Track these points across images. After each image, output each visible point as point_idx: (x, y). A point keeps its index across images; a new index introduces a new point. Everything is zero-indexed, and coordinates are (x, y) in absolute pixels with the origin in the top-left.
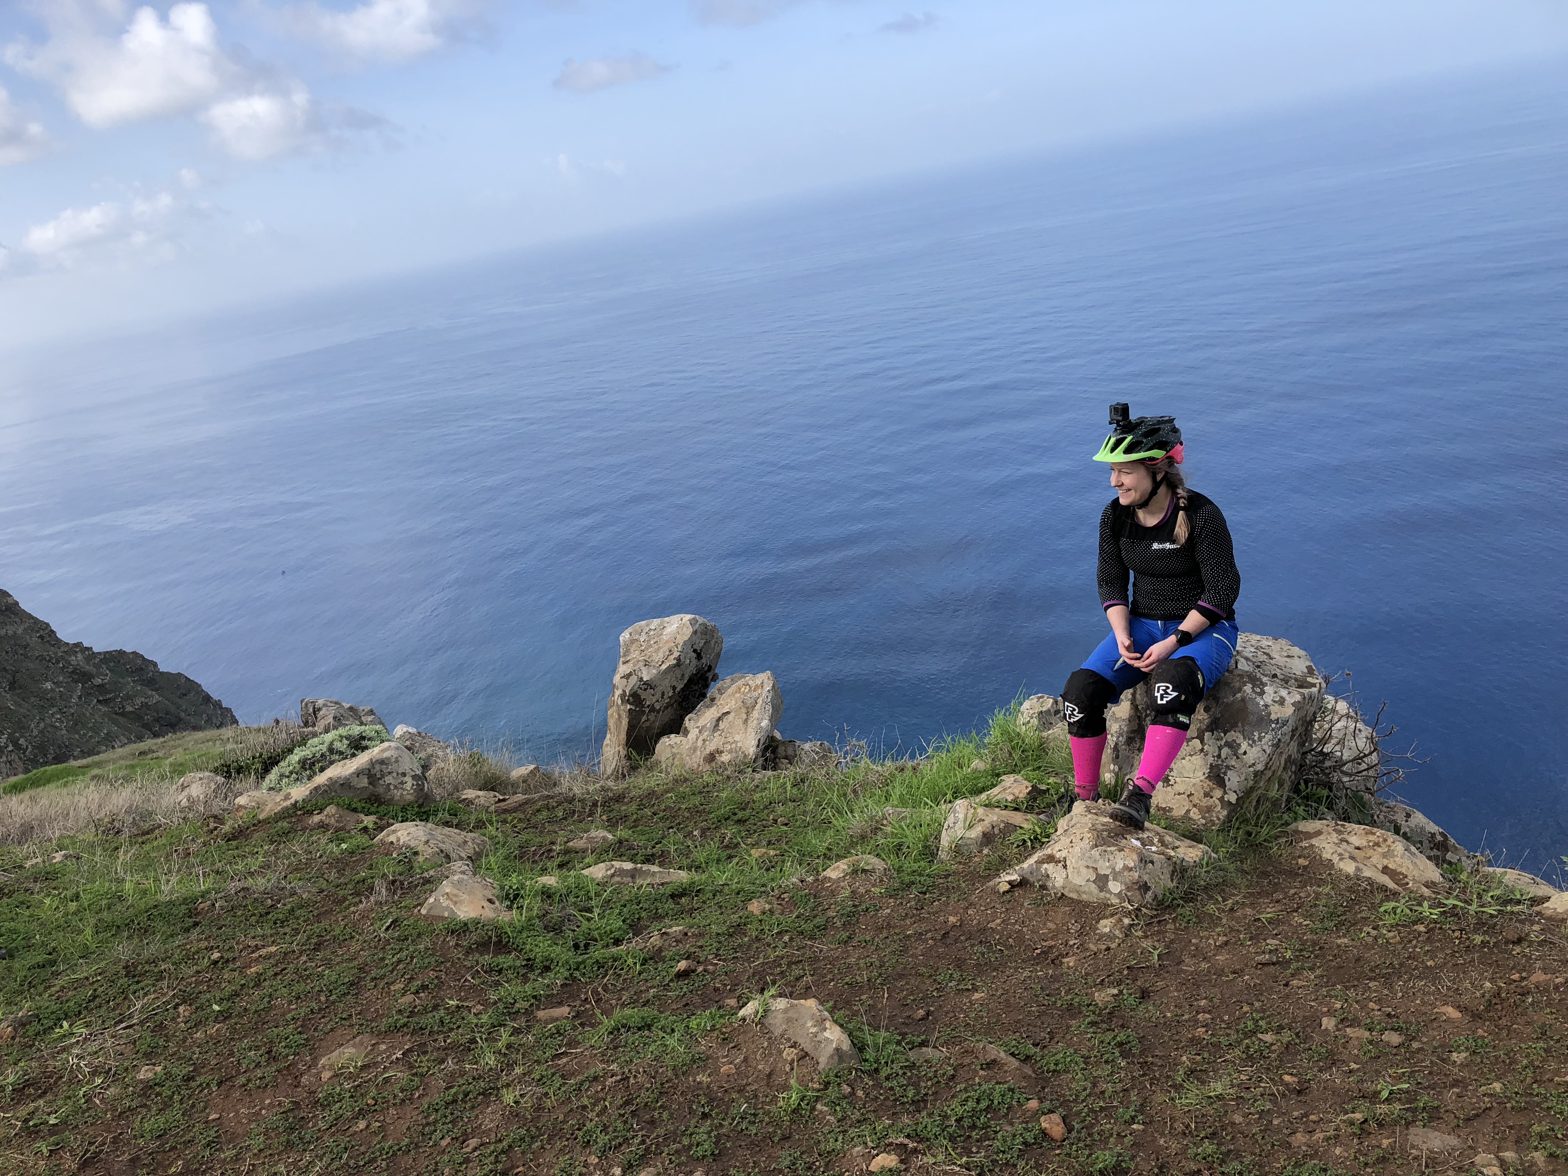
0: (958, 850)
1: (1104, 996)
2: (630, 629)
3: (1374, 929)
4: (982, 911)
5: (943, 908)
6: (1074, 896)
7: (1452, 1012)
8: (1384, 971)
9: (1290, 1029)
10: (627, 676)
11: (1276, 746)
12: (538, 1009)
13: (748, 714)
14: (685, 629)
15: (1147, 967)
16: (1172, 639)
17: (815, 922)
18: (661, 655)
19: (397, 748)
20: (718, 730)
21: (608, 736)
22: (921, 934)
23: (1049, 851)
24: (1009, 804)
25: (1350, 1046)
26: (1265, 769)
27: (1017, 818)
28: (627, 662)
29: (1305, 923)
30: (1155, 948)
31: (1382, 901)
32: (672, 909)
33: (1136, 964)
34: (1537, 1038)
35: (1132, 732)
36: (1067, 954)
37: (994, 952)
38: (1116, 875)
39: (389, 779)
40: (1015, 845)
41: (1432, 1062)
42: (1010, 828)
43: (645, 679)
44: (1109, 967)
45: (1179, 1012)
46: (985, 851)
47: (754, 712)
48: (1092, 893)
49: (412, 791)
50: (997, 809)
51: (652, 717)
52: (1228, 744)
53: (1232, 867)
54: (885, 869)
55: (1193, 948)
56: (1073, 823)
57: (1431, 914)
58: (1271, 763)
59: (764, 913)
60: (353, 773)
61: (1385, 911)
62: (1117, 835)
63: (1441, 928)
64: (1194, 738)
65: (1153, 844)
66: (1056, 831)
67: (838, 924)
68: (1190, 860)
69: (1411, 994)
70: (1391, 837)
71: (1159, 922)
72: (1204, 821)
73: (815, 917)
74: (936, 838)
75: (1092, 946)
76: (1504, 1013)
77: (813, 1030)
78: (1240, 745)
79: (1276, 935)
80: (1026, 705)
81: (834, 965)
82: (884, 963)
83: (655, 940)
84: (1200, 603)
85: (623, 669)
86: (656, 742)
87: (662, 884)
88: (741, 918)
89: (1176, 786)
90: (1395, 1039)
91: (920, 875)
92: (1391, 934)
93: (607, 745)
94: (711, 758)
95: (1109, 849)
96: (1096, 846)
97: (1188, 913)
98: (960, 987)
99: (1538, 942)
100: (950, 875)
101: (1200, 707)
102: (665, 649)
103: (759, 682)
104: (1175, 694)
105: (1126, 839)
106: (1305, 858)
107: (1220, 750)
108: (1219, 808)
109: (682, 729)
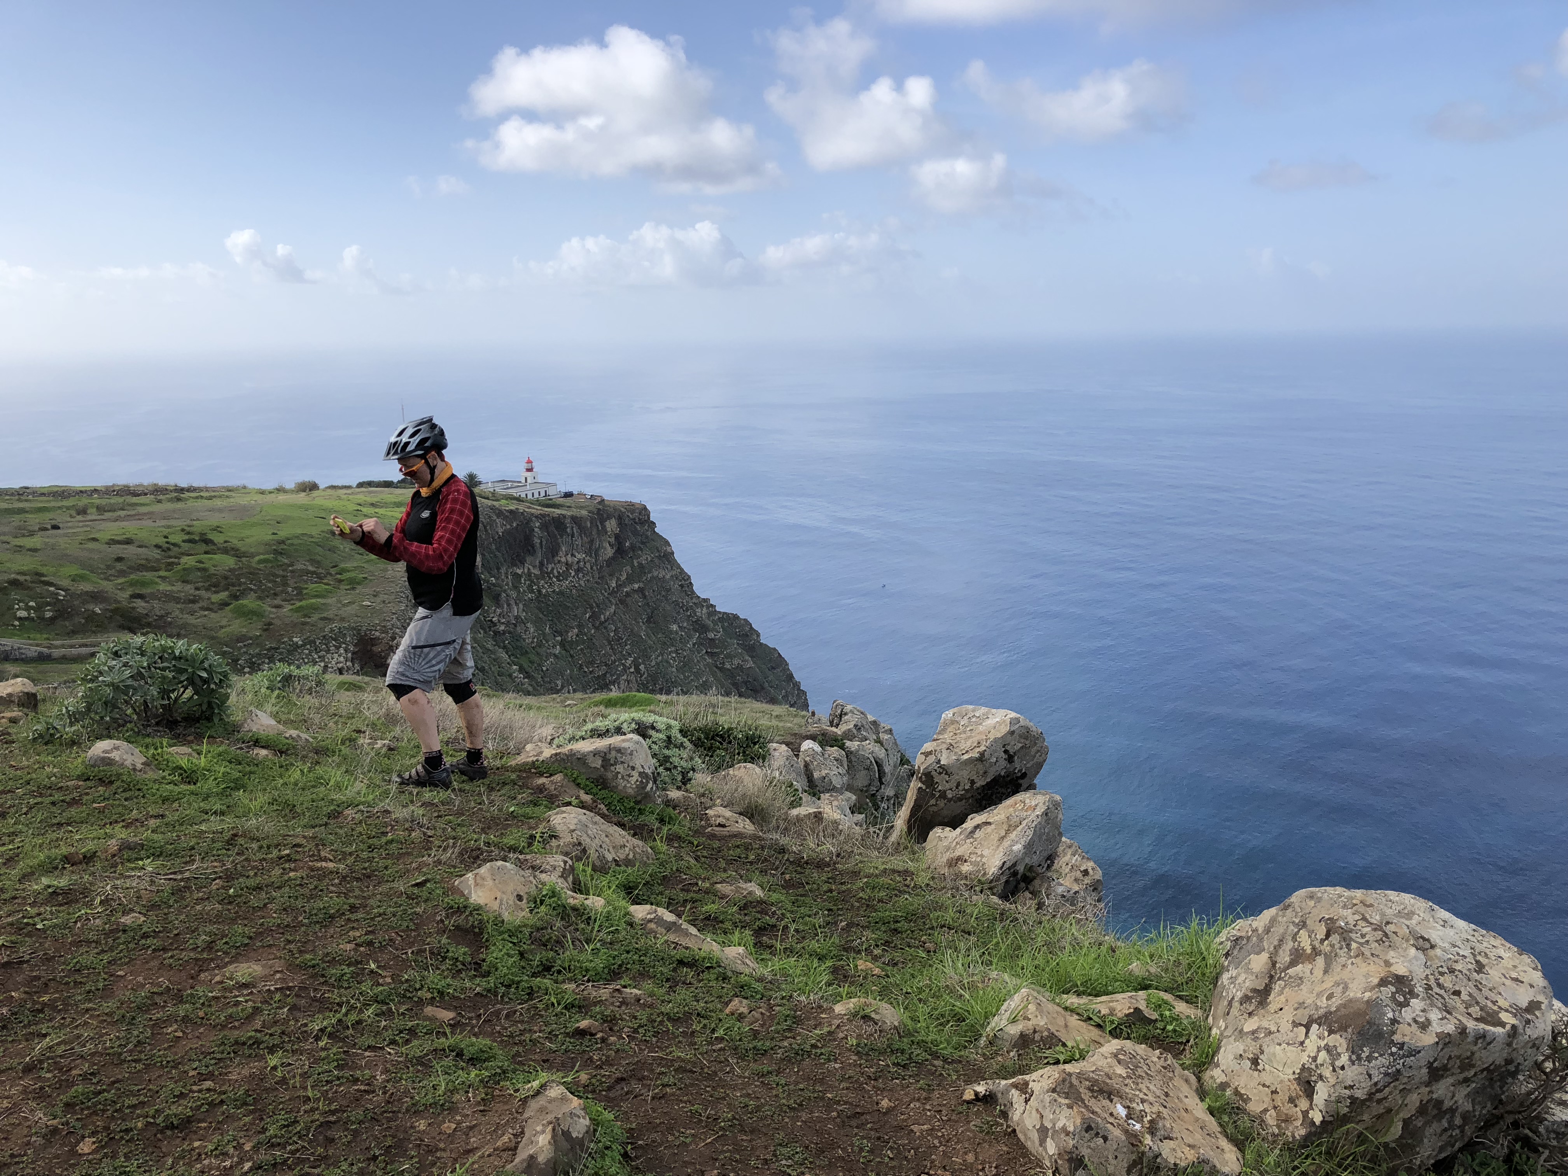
0: (992, 1040)
4: (925, 1109)
6: (1021, 1137)
10: (929, 753)
11: (1395, 1076)
12: (432, 1004)
13: (1008, 832)
14: (1003, 726)
17: (761, 1044)
18: (969, 744)
20: (973, 837)
24: (1095, 1018)
26: (1365, 1100)
28: (937, 740)
39: (620, 768)
40: (1046, 1061)
43: (942, 763)
46: (1012, 1053)
47: (1015, 832)
48: (1035, 1143)
49: (634, 786)
50: (1076, 1018)
52: (1328, 1049)
58: (1383, 1094)
59: (733, 1015)
62: (1101, 1091)
64: (1301, 1025)
65: (1139, 1120)
72: (1276, 1131)
78: (1341, 1054)
85: (928, 746)
86: (932, 830)
89: (1263, 1073)
93: (899, 816)
94: (955, 862)
95: (1060, 1100)
102: (975, 739)
103: (1034, 803)
105: (1111, 1101)
107: (1319, 1051)
108: (1298, 1123)
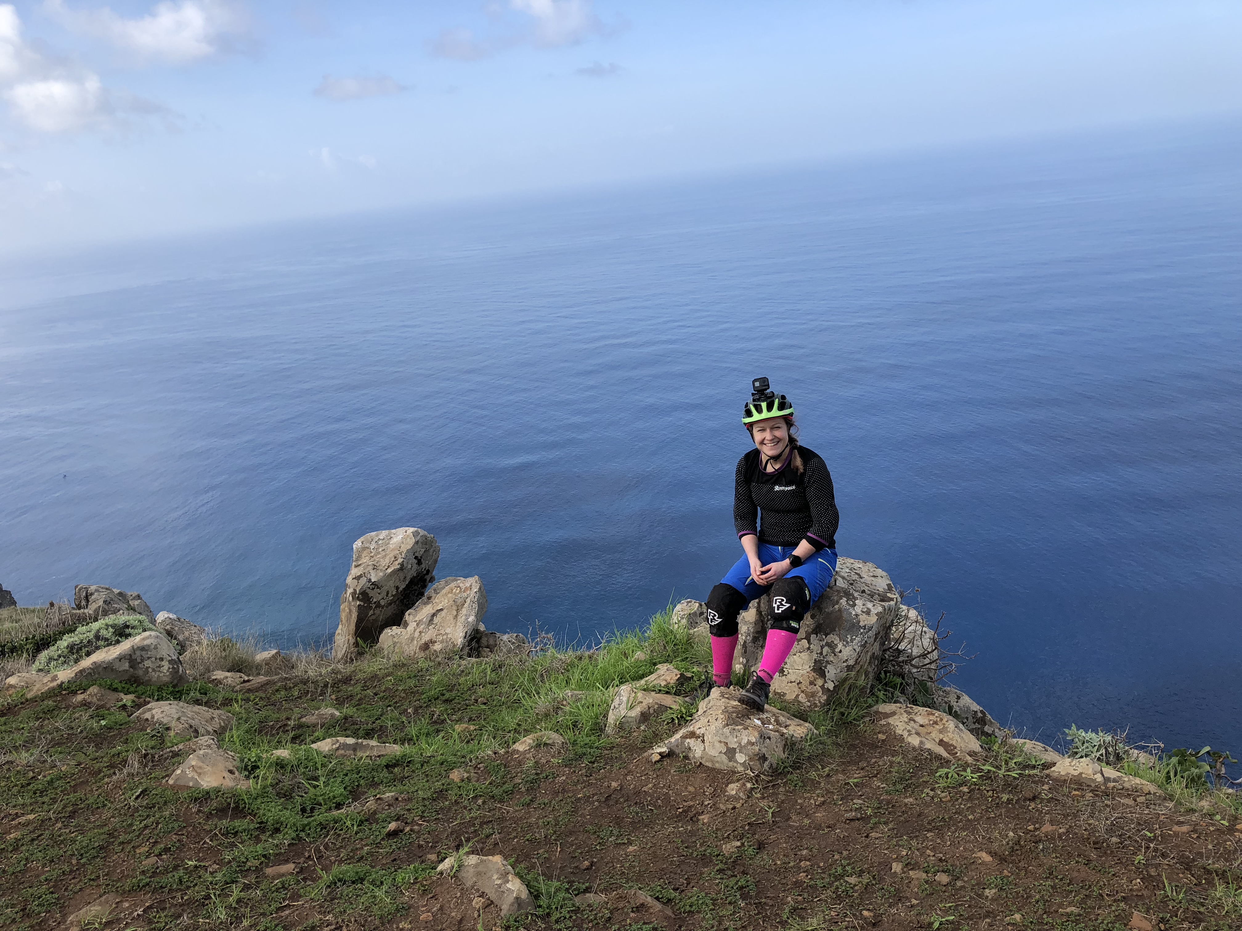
0: (621, 726)
1: (730, 847)
2: (362, 539)
3: (932, 790)
4: (638, 777)
5: (608, 774)
6: (709, 764)
7: (986, 857)
8: (938, 824)
9: (868, 873)
10: (358, 578)
11: (864, 646)
12: (267, 866)
13: (458, 610)
14: (408, 540)
15: (764, 823)
16: (787, 561)
17: (504, 788)
18: (388, 560)
19: (157, 637)
20: (433, 624)
21: (340, 627)
22: (589, 797)
23: (691, 729)
24: (662, 689)
25: (912, 886)
26: (855, 664)
27: (668, 700)
28: (360, 565)
29: (882, 786)
30: (770, 808)
31: (938, 768)
32: (387, 778)
33: (755, 821)
34: (1046, 878)
35: (757, 632)
36: (702, 812)
37: (646, 811)
38: (742, 748)
39: (147, 663)
40: (666, 723)
41: (971, 897)
42: (663, 708)
43: (373, 581)
44: (734, 823)
45: (787, 860)
46: (642, 728)
47: (463, 610)
48: (723, 763)
49: (168, 674)
50: (653, 693)
51: (378, 611)
52: (828, 644)
53: (829, 741)
54: (563, 743)
55: (798, 807)
56: (710, 705)
57: (972, 778)
58: (859, 659)
59: (463, 781)
60: (117, 658)
61: (940, 776)
62: (743, 716)
63: (979, 789)
64: (802, 639)
65: (770, 723)
66: (697, 711)
67: (523, 789)
68: (798, 736)
69: (957, 842)
70: (946, 717)
71: (774, 786)
72: (809, 704)
73: (504, 784)
74: (604, 716)
75: (721, 806)
76: (1022, 857)
77: (499, 882)
78: (836, 645)
79: (861, 796)
80: (679, 607)
81: (518, 824)
82: (558, 821)
83: (371, 804)
84: (809, 534)
85: (355, 572)
86: (380, 633)
87: (379, 756)
88: (443, 785)
89: (789, 676)
90: (943, 878)
91: (591, 747)
92: (943, 794)
93: (339, 634)
94: (426, 647)
95: (737, 728)
96: (727, 725)
97: (795, 778)
98: (619, 841)
99: (1047, 799)
100: (614, 747)
101: (808, 616)
102: (392, 555)
103: (468, 585)
104: (788, 605)
105: (750, 719)
106: (884, 733)
107: (822, 648)
108: (820, 694)
109: (403, 622)
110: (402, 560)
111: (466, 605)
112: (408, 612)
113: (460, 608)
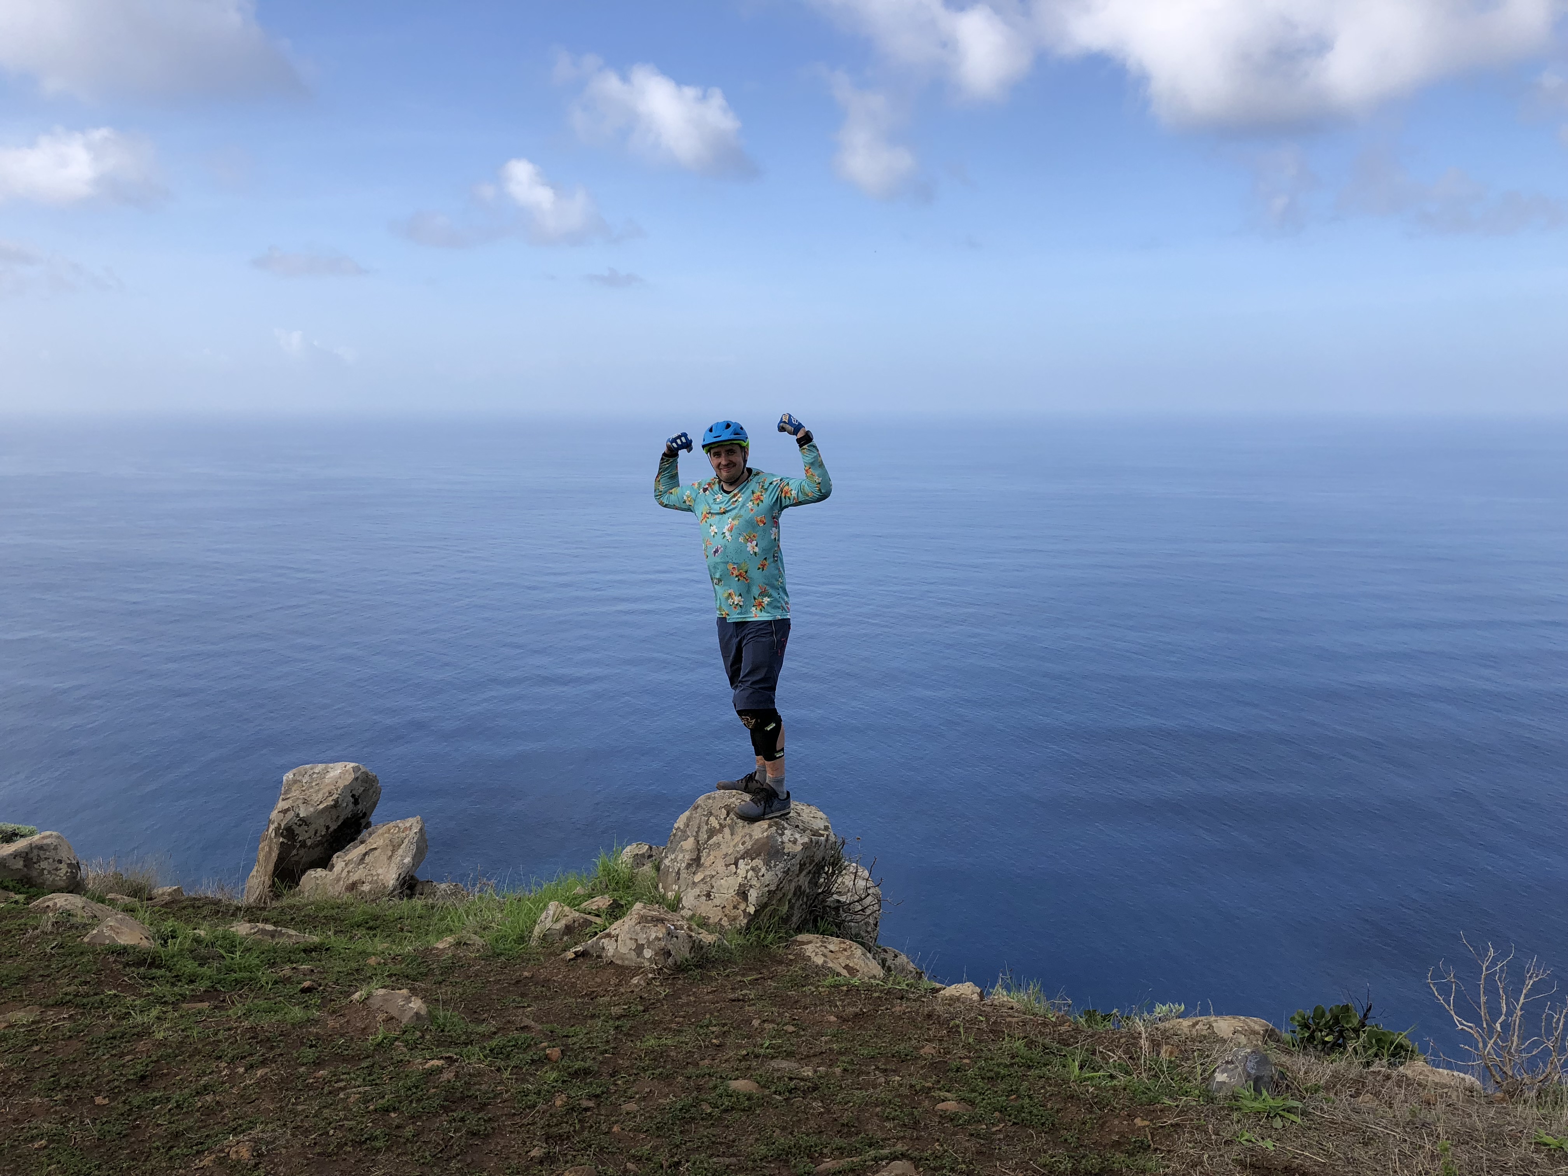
0: (544, 937)
1: (617, 1009)
2: (294, 771)
4: (550, 970)
5: (522, 968)
6: (619, 962)
10: (285, 811)
11: (786, 873)
12: (183, 1002)
13: (393, 851)
14: (347, 776)
18: (320, 796)
19: (58, 837)
20: (364, 863)
21: (256, 868)
22: (500, 980)
23: (608, 932)
24: (592, 911)
26: (776, 890)
27: (596, 920)
28: (289, 798)
32: (304, 958)
33: (647, 996)
35: (692, 860)
36: (604, 995)
37: (551, 991)
38: (649, 943)
39: (44, 865)
40: (588, 934)
42: (587, 923)
43: (301, 816)
46: (565, 938)
47: (399, 850)
48: (632, 959)
49: (65, 878)
50: (582, 913)
51: (302, 852)
52: (753, 869)
53: (737, 952)
54: (484, 945)
55: (691, 992)
57: (856, 982)
58: (781, 885)
59: (379, 964)
64: (731, 864)
65: (682, 929)
68: (706, 942)
70: (855, 945)
71: (674, 978)
74: (530, 930)
77: (402, 1003)
78: (760, 869)
80: (628, 848)
83: (287, 972)
85: (281, 805)
86: (303, 872)
87: (297, 942)
88: (359, 967)
89: (715, 899)
91: (511, 952)
93: (253, 876)
94: (353, 887)
96: (639, 923)
97: (696, 974)
102: (326, 790)
103: (408, 825)
105: (664, 924)
106: (794, 954)
107: (747, 872)
108: (742, 917)
109: (329, 866)
110: (337, 796)
111: (403, 846)
112: (337, 854)
113: (395, 848)
